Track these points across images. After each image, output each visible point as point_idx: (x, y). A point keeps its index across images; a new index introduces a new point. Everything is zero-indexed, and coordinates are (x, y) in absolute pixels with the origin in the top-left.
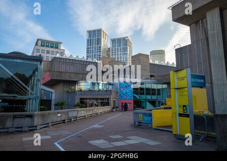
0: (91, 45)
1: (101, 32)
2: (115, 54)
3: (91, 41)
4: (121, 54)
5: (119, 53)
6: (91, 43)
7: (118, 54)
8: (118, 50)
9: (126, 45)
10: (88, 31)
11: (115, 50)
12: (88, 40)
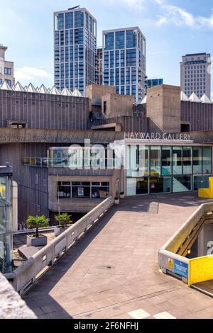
0: (62, 43)
1: (82, 16)
2: (112, 64)
3: (62, 35)
4: (123, 64)
5: (120, 61)
6: (62, 39)
7: (117, 64)
8: (117, 54)
9: (134, 45)
10: (55, 14)
11: (112, 55)
12: (56, 34)
